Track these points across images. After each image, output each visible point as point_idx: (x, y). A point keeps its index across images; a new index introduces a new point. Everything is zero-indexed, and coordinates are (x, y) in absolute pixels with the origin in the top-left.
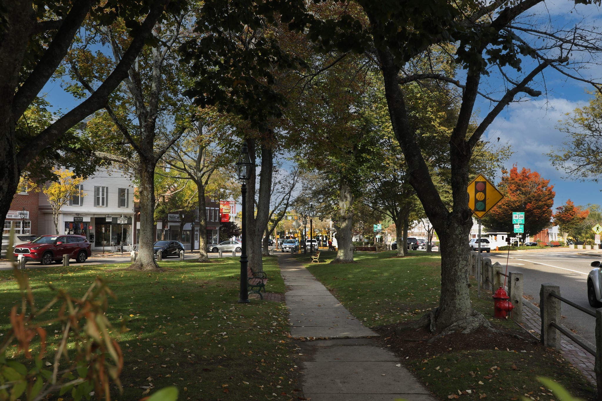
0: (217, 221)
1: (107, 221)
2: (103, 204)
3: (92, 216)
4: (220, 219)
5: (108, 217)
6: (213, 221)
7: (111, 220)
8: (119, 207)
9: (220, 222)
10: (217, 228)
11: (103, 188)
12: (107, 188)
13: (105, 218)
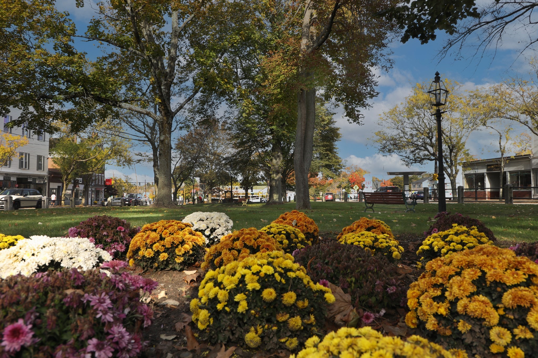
0: (103, 184)
1: (29, 180)
2: (26, 167)
3: (18, 177)
4: (105, 182)
5: (30, 178)
6: (100, 184)
7: (31, 181)
8: (37, 170)
9: (105, 185)
10: (103, 189)
11: (26, 154)
12: (29, 154)
13: (27, 179)
